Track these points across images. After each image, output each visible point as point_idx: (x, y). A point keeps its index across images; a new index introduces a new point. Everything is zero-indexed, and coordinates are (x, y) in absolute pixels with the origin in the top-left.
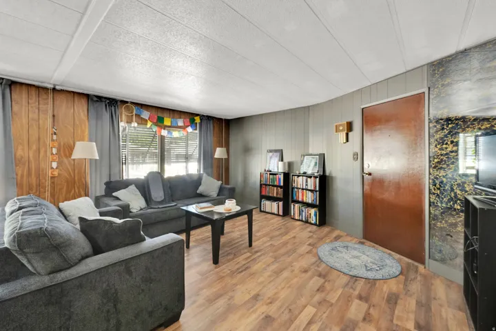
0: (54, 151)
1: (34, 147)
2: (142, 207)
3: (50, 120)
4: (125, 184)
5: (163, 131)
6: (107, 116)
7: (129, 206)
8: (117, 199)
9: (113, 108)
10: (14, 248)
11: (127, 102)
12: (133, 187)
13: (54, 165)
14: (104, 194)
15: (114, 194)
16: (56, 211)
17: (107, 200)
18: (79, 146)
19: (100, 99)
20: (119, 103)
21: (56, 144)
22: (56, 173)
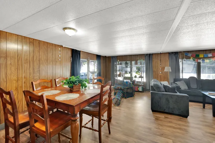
0: (161, 69)
1: (156, 68)
2: (186, 89)
3: (159, 61)
4: (180, 80)
5: (199, 60)
6: (174, 58)
7: (179, 87)
8: (176, 84)
9: (177, 55)
10: (153, 86)
11: (181, 52)
12: (183, 81)
13: (161, 73)
14: (173, 82)
15: (175, 82)
16: (160, 83)
17: (173, 84)
18: (166, 68)
19: (172, 53)
20: (178, 53)
21: (161, 67)
22: (161, 75)
